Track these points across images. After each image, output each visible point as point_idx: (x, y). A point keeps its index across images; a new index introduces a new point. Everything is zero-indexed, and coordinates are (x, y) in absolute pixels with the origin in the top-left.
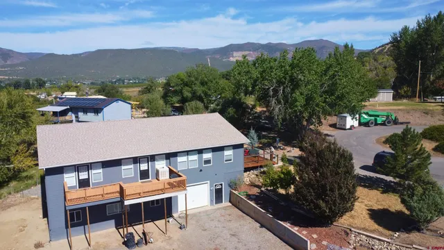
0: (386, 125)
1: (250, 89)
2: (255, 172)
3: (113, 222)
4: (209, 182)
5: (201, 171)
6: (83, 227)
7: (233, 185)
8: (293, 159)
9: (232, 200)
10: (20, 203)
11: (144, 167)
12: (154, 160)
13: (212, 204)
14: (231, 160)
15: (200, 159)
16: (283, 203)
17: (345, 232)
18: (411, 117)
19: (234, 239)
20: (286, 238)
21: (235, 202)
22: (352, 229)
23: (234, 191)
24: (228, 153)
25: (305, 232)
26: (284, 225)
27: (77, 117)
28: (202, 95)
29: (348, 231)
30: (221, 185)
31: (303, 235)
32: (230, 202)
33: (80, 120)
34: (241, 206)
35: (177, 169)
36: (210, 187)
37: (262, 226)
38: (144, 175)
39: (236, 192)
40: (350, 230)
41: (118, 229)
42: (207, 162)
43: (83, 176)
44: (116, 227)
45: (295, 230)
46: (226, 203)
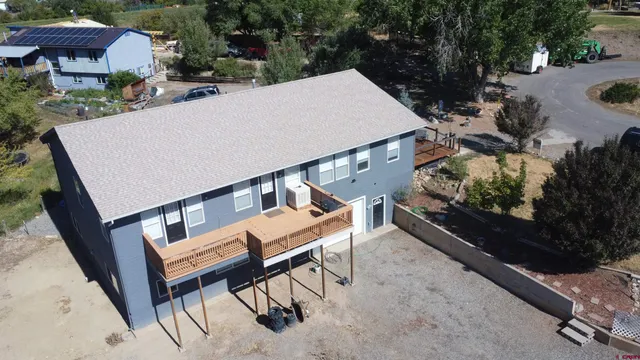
0: (587, 62)
1: (409, 23)
2: (430, 171)
3: (224, 282)
4: (364, 197)
5: (354, 181)
6: (179, 298)
7: (399, 198)
8: (477, 140)
9: (396, 219)
10: (32, 252)
11: (267, 188)
12: (283, 175)
13: (368, 230)
14: (396, 157)
15: (352, 162)
16: (498, 229)
17: (621, 279)
18: (620, 45)
19: (437, 297)
20: (522, 291)
21: (404, 223)
22: (633, 275)
23: (399, 205)
24: (393, 146)
25: (557, 284)
26: (518, 271)
27: (56, 65)
28: (282, 17)
29: (626, 278)
30: (382, 198)
31: (557, 288)
32: (394, 222)
33: (63, 70)
34: (418, 231)
35: (318, 185)
36: (367, 205)
37: (468, 268)
38: (269, 201)
39: (407, 209)
40: (629, 276)
41: (234, 292)
42: (363, 165)
43: (173, 218)
44: (230, 290)
45: (539, 279)
46: (388, 227)
